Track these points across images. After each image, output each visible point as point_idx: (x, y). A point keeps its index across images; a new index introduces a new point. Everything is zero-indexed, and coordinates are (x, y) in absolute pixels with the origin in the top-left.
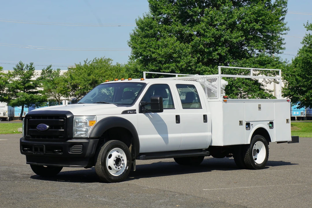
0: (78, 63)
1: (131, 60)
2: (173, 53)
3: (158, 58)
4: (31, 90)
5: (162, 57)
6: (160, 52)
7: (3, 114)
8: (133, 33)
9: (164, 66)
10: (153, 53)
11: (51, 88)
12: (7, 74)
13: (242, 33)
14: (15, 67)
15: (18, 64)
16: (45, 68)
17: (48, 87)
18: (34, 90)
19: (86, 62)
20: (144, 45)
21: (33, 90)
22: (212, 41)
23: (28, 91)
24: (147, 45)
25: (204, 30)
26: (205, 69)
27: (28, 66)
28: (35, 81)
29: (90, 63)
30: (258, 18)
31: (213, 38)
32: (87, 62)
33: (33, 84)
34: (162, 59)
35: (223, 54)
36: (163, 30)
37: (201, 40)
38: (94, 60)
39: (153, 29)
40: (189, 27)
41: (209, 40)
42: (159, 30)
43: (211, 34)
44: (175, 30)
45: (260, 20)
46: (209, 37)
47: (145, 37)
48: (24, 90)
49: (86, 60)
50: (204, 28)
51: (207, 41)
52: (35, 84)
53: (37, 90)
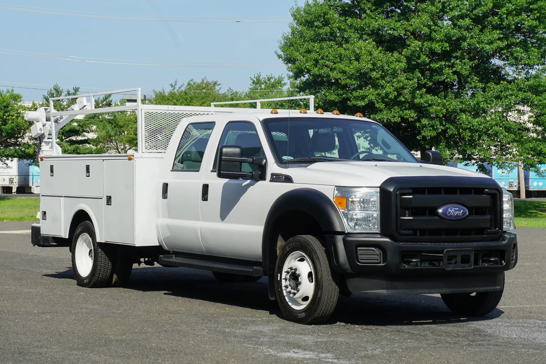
0: (159, 90)
1: (256, 85)
2: (372, 70)
3: (343, 79)
4: (74, 138)
5: (350, 77)
6: (347, 69)
7: (8, 180)
8: (290, 31)
9: (355, 94)
10: (332, 69)
11: (112, 133)
12: (31, 108)
13: (499, 34)
14: (46, 95)
15: (52, 89)
16: (101, 98)
17: (107, 132)
18: (80, 138)
19: (174, 88)
20: (314, 55)
21: (77, 138)
22: (445, 48)
23: (68, 139)
24: (319, 55)
25: (429, 27)
26: (432, 100)
27: (70, 92)
28: (83, 120)
29: (183, 89)
30: (531, 7)
31: (446, 42)
32: (177, 87)
33: (79, 125)
34: (350, 81)
35: (465, 73)
36: (347, 28)
37: (423, 45)
38: (189, 84)
39: (330, 25)
40: (396, 21)
41: (439, 46)
42: (340, 27)
43: (443, 35)
44: (373, 27)
45: (536, 9)
46: (441, 41)
47: (314, 41)
48: (62, 138)
49: (174, 84)
50: (429, 24)
51: (436, 48)
52: (82, 127)
53: (86, 138)
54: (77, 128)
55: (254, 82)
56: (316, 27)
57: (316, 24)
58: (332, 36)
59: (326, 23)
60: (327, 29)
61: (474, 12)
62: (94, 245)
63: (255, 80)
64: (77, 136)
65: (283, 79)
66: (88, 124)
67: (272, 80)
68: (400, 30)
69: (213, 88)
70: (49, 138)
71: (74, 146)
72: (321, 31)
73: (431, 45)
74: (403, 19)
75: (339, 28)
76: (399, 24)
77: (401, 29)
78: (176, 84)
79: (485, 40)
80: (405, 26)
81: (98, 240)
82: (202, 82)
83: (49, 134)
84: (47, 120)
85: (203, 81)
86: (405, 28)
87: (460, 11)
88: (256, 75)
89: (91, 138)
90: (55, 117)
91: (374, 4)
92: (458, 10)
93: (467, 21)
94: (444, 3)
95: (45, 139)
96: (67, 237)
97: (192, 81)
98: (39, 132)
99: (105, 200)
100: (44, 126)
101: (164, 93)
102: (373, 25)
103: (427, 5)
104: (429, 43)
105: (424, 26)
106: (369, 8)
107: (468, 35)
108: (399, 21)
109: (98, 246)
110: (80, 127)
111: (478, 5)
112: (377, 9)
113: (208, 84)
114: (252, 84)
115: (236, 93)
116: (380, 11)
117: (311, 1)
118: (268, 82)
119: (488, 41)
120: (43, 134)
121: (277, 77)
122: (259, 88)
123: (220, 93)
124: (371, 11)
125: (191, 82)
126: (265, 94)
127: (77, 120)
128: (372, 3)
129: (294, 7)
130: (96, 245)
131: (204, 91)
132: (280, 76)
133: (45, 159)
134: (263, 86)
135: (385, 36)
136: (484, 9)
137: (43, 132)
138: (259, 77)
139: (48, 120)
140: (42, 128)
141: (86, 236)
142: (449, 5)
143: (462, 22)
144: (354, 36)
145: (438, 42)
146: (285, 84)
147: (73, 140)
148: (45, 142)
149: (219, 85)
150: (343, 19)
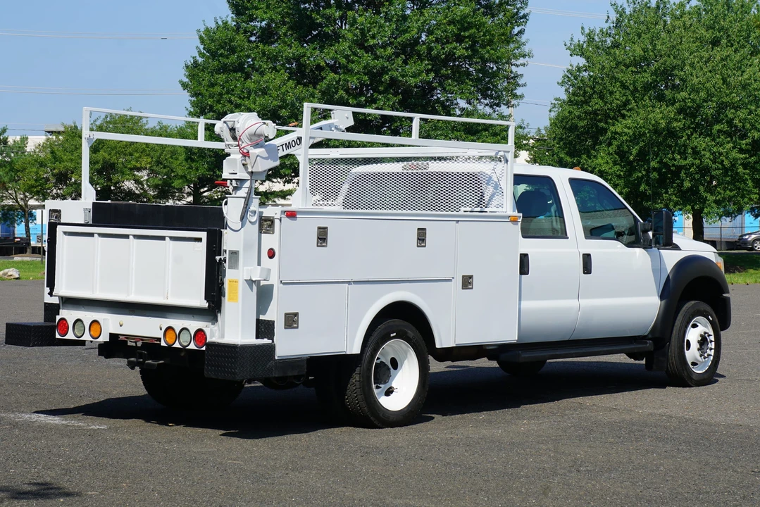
2: (281, 107)
6: (253, 106)
8: (192, 61)
10: (237, 106)
11: (6, 179)
13: (428, 64)
20: (218, 89)
22: (364, 81)
24: (223, 88)
25: (347, 57)
29: (98, 123)
30: (462, 34)
31: (365, 74)
37: (340, 78)
38: (106, 117)
43: (362, 67)
45: (467, 37)
46: (358, 73)
47: (218, 72)
58: (239, 68)
59: (232, 51)
72: (226, 61)
79: (409, 72)
107: (391, 67)
112: (293, 34)
113: (132, 117)
116: (297, 37)
119: (413, 74)
123: (146, 127)
131: (127, 124)
149: (145, 117)
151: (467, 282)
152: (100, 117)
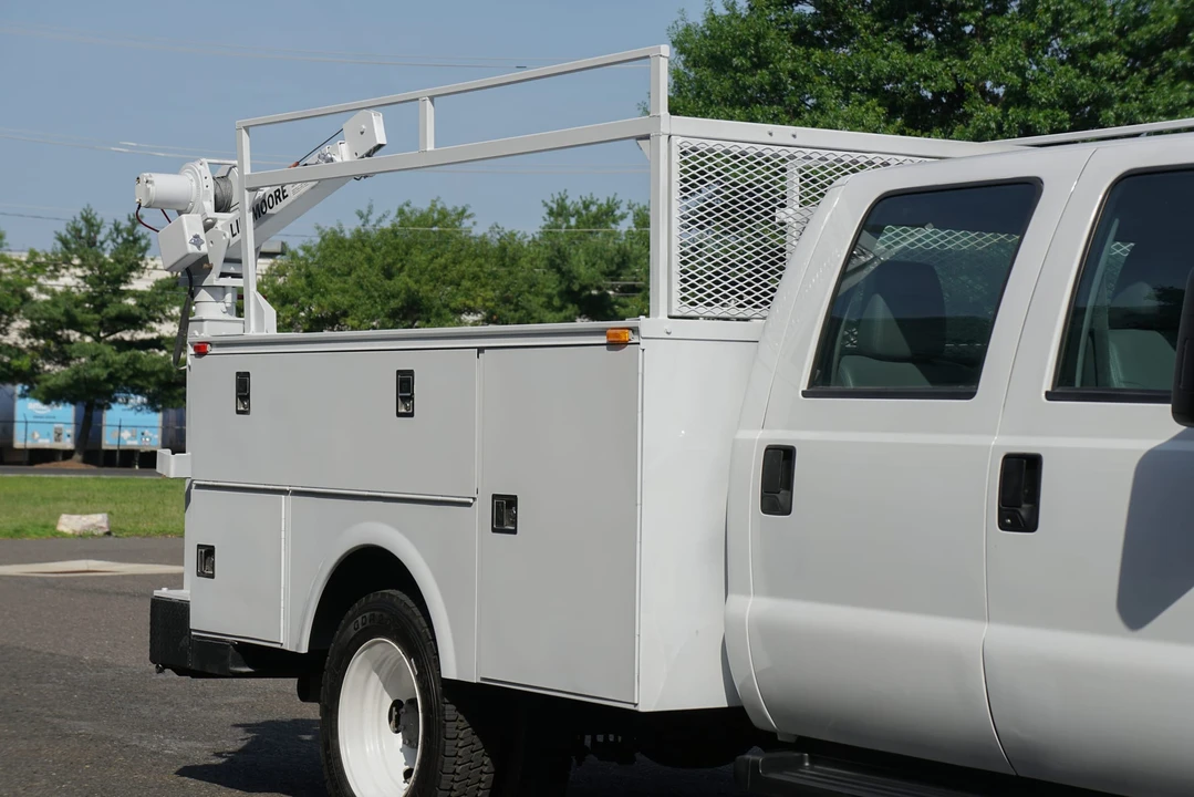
0: (329, 225)
1: (556, 218)
4: (127, 336)
12: (25, 262)
14: (64, 233)
18: (141, 335)
19: (367, 221)
21: (135, 336)
22: (1061, 122)
23: (112, 337)
27: (121, 227)
28: (150, 294)
29: (386, 225)
31: (1062, 108)
32: (373, 219)
33: (141, 305)
36: (812, 74)
37: (1005, 116)
38: (401, 212)
39: (771, 66)
40: (933, 59)
41: (1045, 117)
42: (796, 70)
43: (1056, 91)
44: (877, 72)
46: (1052, 105)
48: (99, 334)
49: (365, 212)
50: (1021, 63)
51: (1039, 122)
52: (147, 308)
53: (155, 335)
54: (137, 312)
55: (551, 213)
56: (737, 69)
57: (735, 61)
58: (775, 93)
59: (761, 62)
60: (763, 76)
61: (1131, 38)
62: (424, 690)
63: (555, 206)
64: (136, 329)
65: (617, 205)
66: (161, 303)
67: (594, 209)
68: (943, 80)
69: (457, 223)
70: (223, 275)
71: (129, 353)
72: (749, 80)
73: (1026, 114)
74: (950, 53)
75: (793, 74)
76: (942, 65)
77: (946, 78)
78: (370, 212)
79: (1158, 105)
80: (955, 70)
81: (450, 670)
82: (431, 210)
83: (227, 260)
84: (217, 210)
85: (435, 206)
86: (955, 75)
87: (1097, 33)
88: (557, 197)
89: (167, 335)
90: (256, 189)
91: (880, 16)
92: (1092, 31)
93: (1116, 59)
94: (1058, 13)
95: (213, 279)
96: (304, 650)
97: (408, 205)
98: (192, 249)
99: (483, 512)
100: (208, 227)
101: (342, 232)
102: (878, 68)
103: (1009, 20)
104: (1020, 112)
105: (1007, 71)
106: (866, 27)
107: (1117, 92)
108: (941, 58)
109: (444, 694)
110: (142, 310)
111: (1140, 21)
112: (885, 29)
113: (444, 214)
114: (547, 217)
115: (512, 235)
116: (893, 34)
117: (721, 11)
118: (584, 212)
119: (1166, 106)
120: (205, 258)
121: (603, 201)
122: (565, 225)
123: (473, 234)
124: (875, 34)
125: (406, 209)
126: (579, 238)
127: (136, 291)
128: (874, 14)
129: (680, 23)
130: (435, 688)
131: (435, 229)
132: (611, 198)
133: (215, 351)
134: (573, 221)
135: (904, 95)
136: (1157, 29)
137: (204, 249)
138: (563, 200)
139: (222, 205)
140: (202, 236)
141: (388, 649)
142: (1069, 19)
143: (1102, 61)
144: (829, 93)
145: (1041, 108)
146: (623, 217)
147: (123, 339)
148: (211, 288)
149: (470, 216)
150: (800, 51)
151: (505, 512)
152: (389, 212)
